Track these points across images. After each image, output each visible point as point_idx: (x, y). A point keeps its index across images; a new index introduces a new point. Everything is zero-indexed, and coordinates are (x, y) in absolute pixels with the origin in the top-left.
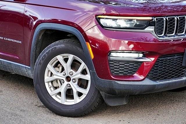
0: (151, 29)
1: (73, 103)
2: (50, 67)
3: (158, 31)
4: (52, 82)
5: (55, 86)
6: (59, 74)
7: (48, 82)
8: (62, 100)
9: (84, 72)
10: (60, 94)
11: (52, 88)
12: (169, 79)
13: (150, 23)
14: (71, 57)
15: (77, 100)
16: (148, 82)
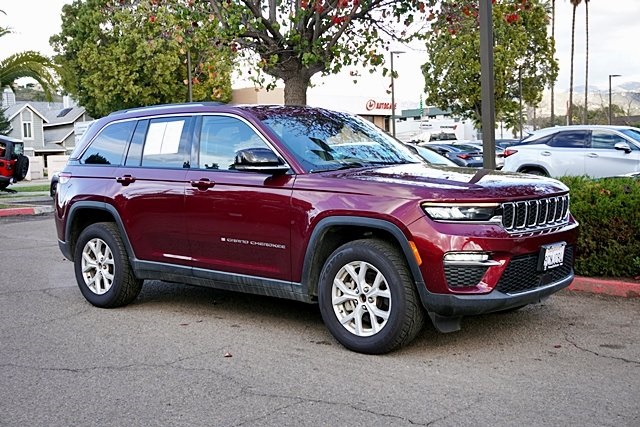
0: (496, 219)
1: (372, 334)
2: (338, 282)
3: (507, 223)
4: (344, 304)
5: (348, 309)
6: (350, 292)
7: (338, 305)
8: (358, 330)
9: (382, 287)
10: (353, 320)
11: (344, 314)
15: (377, 328)
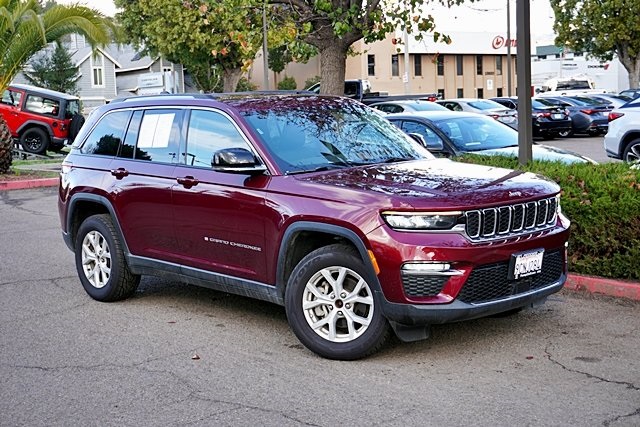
0: (459, 228)
1: (348, 340)
2: (310, 286)
3: (471, 231)
4: (314, 309)
5: (319, 314)
6: (324, 297)
7: (308, 310)
8: (330, 336)
9: (363, 293)
10: (326, 326)
11: (314, 319)
12: (489, 300)
13: (458, 220)
14: (343, 271)
15: (354, 334)
16: (459, 305)
